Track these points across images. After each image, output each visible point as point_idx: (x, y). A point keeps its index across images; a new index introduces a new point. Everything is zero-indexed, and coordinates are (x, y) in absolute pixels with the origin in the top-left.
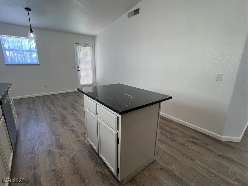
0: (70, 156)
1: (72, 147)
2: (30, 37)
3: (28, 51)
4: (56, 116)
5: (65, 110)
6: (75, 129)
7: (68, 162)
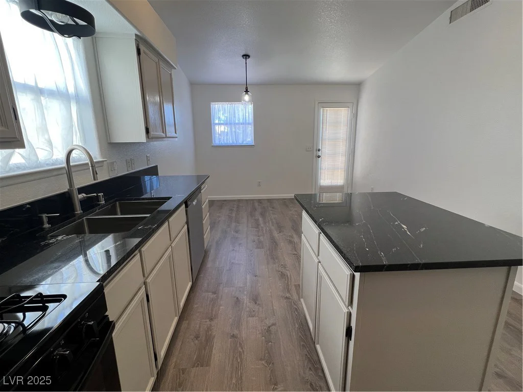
0: (265, 323)
1: (273, 307)
2: (244, 101)
3: (241, 124)
4: (262, 240)
5: (280, 232)
6: (287, 272)
7: (259, 331)
